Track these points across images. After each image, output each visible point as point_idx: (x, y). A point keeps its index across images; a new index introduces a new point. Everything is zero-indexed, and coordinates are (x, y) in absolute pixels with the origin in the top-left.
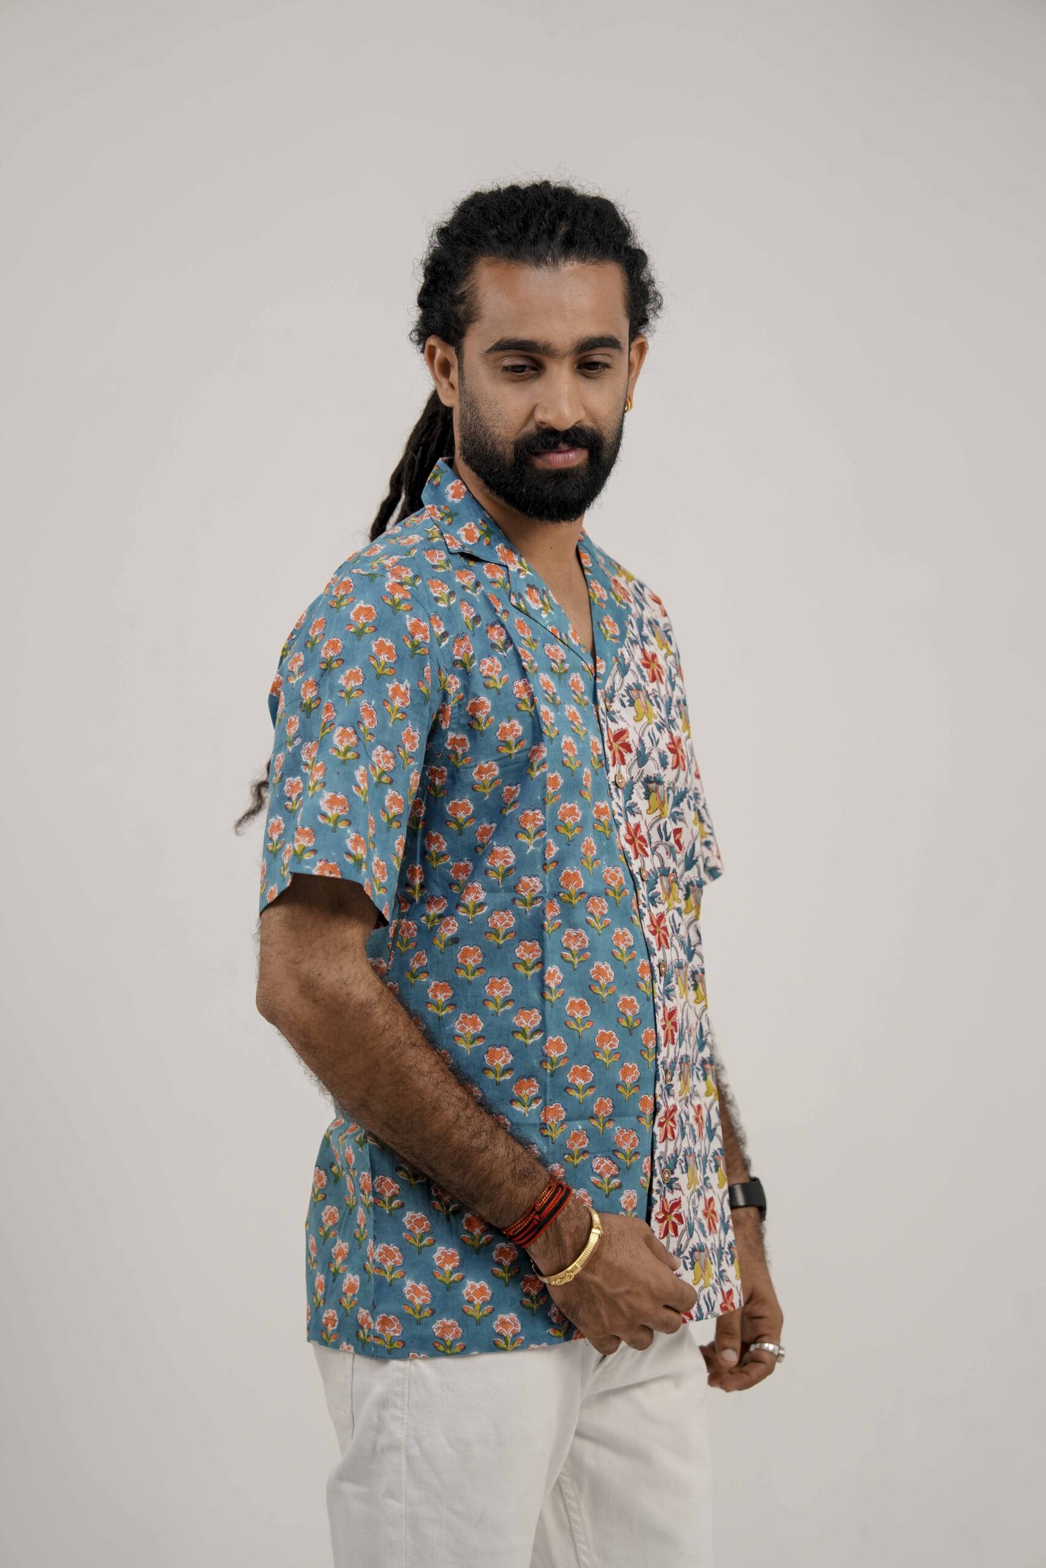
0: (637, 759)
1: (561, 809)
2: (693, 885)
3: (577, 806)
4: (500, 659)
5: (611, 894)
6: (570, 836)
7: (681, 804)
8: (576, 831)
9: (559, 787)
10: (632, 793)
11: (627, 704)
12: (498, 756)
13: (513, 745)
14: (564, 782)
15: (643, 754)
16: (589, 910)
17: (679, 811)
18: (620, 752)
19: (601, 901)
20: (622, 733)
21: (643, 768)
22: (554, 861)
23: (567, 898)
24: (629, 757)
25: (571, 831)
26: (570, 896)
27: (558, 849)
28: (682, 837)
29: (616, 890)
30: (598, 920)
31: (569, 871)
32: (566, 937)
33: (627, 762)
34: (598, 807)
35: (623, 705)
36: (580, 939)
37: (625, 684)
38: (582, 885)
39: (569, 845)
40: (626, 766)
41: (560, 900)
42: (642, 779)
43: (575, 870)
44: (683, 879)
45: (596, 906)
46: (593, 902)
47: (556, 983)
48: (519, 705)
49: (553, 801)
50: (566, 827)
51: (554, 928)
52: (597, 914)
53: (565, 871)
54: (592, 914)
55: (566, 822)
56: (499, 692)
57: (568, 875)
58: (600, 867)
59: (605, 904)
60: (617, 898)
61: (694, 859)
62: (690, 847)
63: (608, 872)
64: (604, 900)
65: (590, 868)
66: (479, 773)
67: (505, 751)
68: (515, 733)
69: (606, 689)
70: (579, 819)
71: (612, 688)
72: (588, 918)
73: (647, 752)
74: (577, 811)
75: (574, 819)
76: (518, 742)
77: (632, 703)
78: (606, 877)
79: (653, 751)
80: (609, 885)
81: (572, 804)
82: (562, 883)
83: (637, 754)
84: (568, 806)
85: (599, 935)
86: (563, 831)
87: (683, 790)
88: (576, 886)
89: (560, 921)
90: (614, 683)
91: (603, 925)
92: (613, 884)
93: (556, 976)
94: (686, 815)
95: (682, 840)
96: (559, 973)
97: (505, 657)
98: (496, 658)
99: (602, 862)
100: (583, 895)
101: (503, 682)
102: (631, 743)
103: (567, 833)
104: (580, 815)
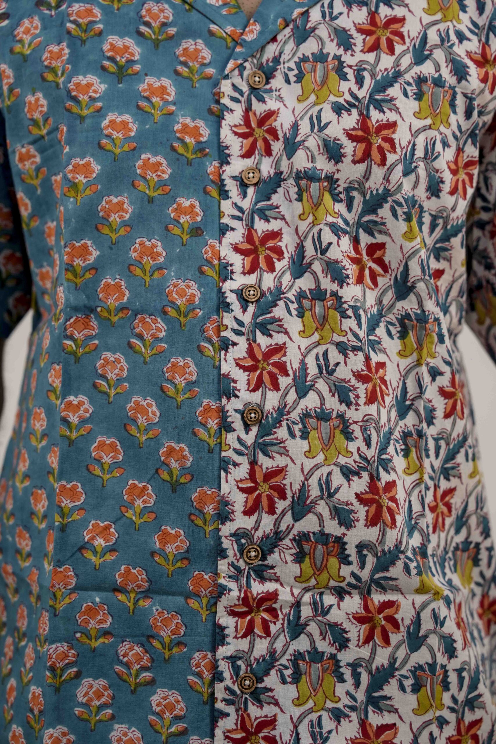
0: (285, 148)
1: (104, 203)
2: (411, 320)
3: (126, 201)
4: (43, 19)
5: (173, 313)
6: (114, 237)
7: (379, 211)
8: (122, 232)
9: (94, 175)
10: (275, 192)
11: (293, 79)
12: (31, 138)
13: (41, 123)
14: (102, 169)
15: (291, 142)
16: (137, 330)
17: (378, 220)
18: (265, 140)
19: (155, 322)
20: (271, 114)
21: (291, 160)
22: (93, 268)
23: (106, 314)
24: (277, 147)
25: (116, 231)
26: (109, 311)
27: (98, 253)
28: (386, 255)
29: (182, 309)
30: (148, 343)
31: (110, 280)
32: (102, 361)
33: (274, 153)
34: (179, 205)
35: (288, 81)
36: (119, 366)
37: (299, 54)
38: (126, 298)
39: (111, 249)
40: (272, 158)
41: (98, 316)
42: (294, 176)
43: (117, 280)
44: (395, 311)
45: (148, 328)
46: (143, 321)
47: (80, 417)
48: (45, 75)
49: (88, 192)
50: (110, 226)
51: (87, 350)
52: (148, 337)
53: (104, 281)
54: (140, 337)
55: (111, 219)
56: (25, 58)
57: (108, 285)
58: (164, 279)
59: (161, 324)
60: (182, 319)
61: (409, 284)
62: (401, 269)
63: (175, 286)
64: (159, 320)
65: (147, 279)
66: (21, 160)
67: (35, 131)
68: (40, 109)
69: (264, 60)
70: (127, 216)
71: (276, 60)
72: (132, 340)
73: (298, 139)
74: (126, 206)
75: (121, 217)
76: (46, 120)
77: (300, 78)
78: (170, 292)
79: (311, 139)
80: (174, 303)
81: (119, 198)
82: (101, 295)
83: (284, 142)
84: (115, 200)
85: (145, 363)
86: (106, 231)
87: (380, 191)
88: (117, 300)
89: (96, 342)
90: (280, 54)
91: (154, 351)
92: (178, 302)
93: (82, 409)
94: (389, 225)
95: (386, 259)
96: (87, 405)
97: (52, 16)
98: (36, 18)
99: (169, 273)
100: (125, 311)
101: (33, 46)
102: (279, 128)
103: (110, 234)
104: (130, 211)
